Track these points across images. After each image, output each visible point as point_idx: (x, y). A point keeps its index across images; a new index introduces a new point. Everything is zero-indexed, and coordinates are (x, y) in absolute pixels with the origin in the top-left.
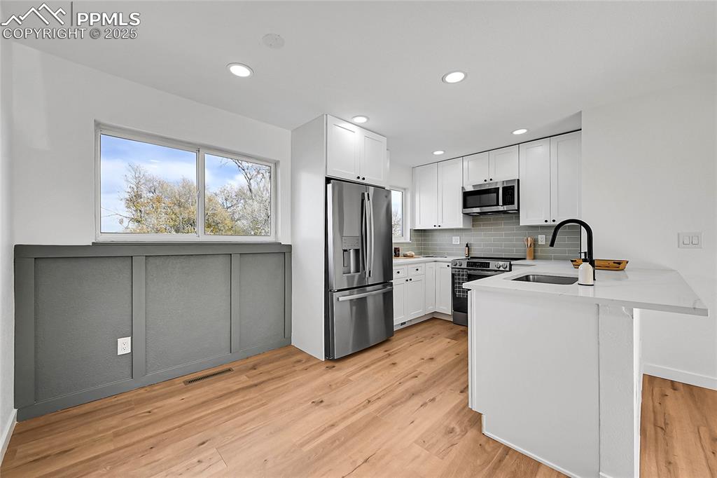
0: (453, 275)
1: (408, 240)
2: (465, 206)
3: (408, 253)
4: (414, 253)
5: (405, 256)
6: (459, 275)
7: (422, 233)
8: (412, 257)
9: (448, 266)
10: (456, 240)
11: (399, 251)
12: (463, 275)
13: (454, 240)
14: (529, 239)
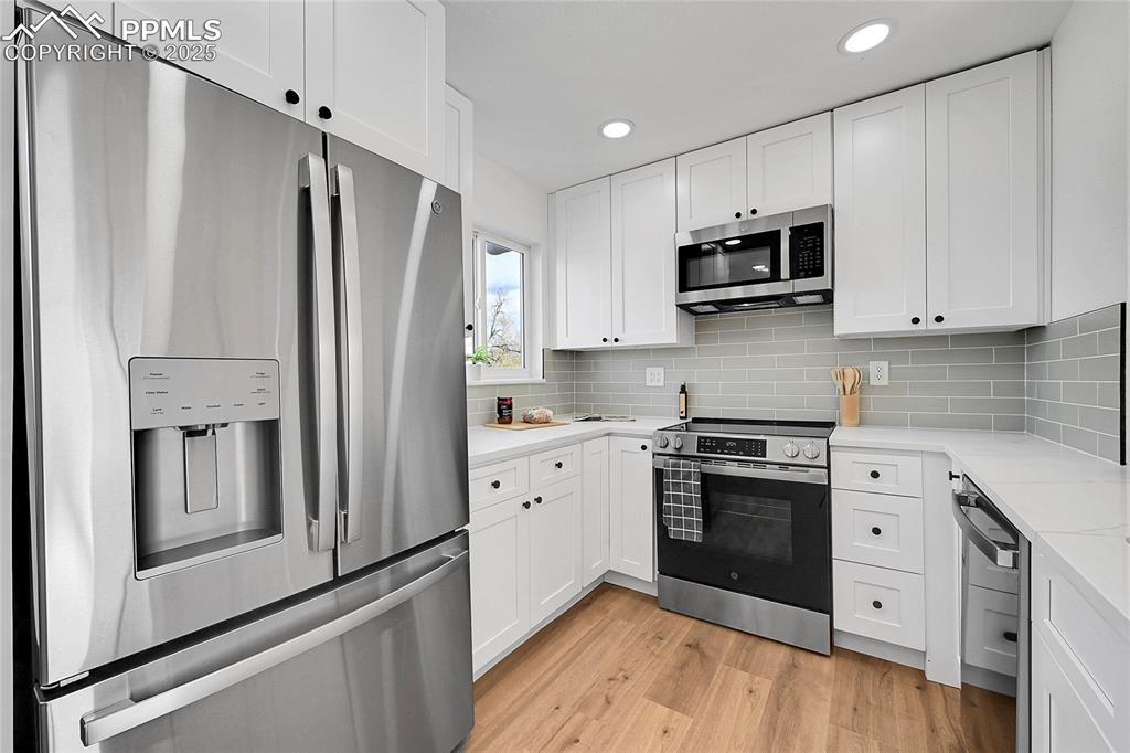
0: (659, 475)
1: (539, 378)
2: (683, 286)
3: (535, 413)
4: (550, 413)
5: (528, 420)
6: (676, 474)
7: (573, 359)
8: (546, 422)
9: (644, 448)
10: (655, 376)
11: (510, 407)
12: (687, 476)
13: (648, 377)
14: (849, 371)
